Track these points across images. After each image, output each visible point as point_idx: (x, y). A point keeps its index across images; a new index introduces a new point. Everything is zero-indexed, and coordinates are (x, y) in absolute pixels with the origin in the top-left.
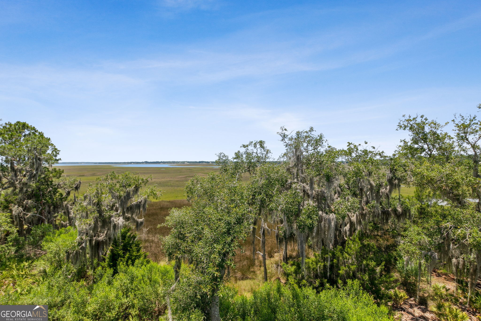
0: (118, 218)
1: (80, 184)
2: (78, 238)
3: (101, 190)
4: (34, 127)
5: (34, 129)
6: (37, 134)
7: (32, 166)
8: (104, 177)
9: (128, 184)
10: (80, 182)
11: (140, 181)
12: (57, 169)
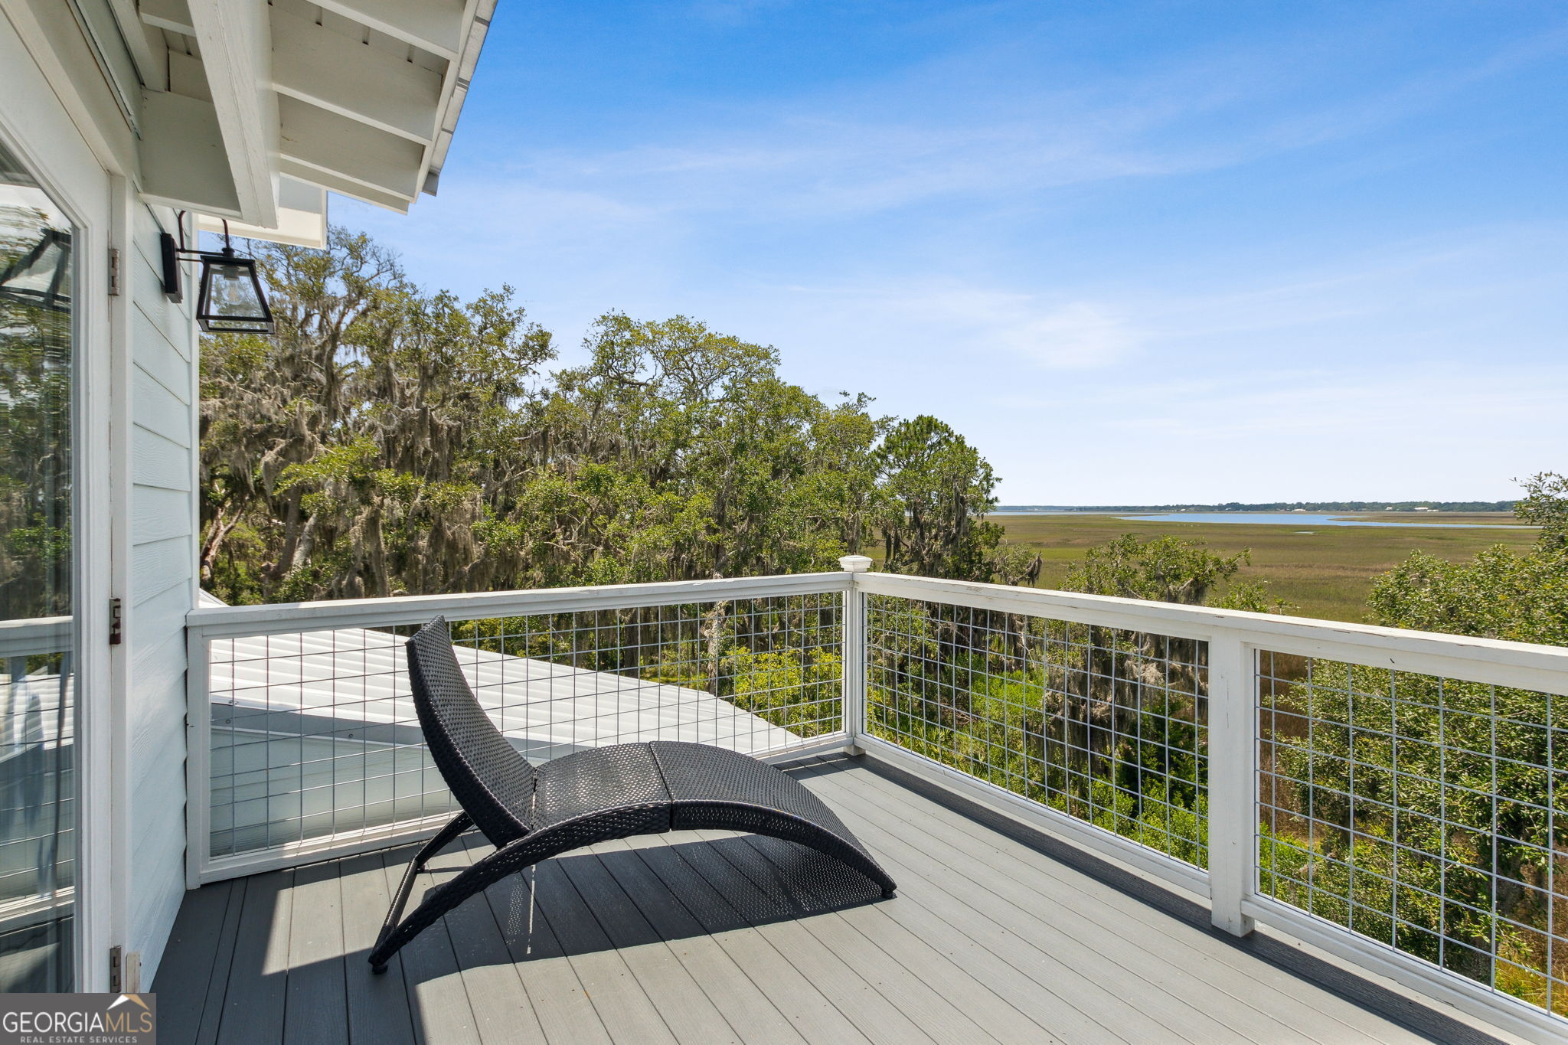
0: (1143, 667)
1: (1039, 566)
2: (1047, 694)
3: (1100, 582)
4: (947, 425)
5: (946, 429)
6: (953, 440)
7: (948, 518)
8: (1105, 550)
9: (1173, 572)
10: (1039, 561)
11: (1210, 567)
12: (992, 525)
